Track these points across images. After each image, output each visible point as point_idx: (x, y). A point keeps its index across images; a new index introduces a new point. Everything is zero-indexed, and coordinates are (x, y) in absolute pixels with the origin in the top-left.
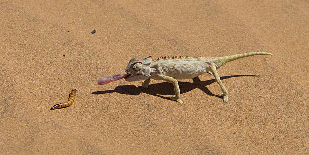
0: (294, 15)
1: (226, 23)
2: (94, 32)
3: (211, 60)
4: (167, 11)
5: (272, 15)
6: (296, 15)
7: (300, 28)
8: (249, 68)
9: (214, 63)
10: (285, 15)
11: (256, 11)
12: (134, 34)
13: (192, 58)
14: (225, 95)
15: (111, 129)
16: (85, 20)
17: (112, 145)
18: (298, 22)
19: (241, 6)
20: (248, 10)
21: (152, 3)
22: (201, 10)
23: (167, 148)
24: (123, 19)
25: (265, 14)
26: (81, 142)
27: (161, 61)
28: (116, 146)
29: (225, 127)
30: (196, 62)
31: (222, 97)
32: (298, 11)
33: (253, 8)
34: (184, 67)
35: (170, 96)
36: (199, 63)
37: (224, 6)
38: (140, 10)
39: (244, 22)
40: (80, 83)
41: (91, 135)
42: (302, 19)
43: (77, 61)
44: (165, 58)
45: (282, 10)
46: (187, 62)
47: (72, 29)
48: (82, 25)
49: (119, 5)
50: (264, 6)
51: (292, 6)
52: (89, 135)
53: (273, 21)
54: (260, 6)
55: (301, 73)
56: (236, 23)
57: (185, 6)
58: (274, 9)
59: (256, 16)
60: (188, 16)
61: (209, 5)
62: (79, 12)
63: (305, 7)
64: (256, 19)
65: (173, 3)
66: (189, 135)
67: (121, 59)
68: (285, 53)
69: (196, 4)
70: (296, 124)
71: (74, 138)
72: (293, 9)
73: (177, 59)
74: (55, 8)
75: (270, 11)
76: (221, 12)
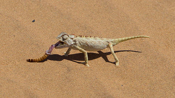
0: (160, 11)
1: (117, 15)
2: (34, 21)
3: (110, 40)
4: (80, 8)
5: (146, 10)
6: (162, 10)
7: (164, 19)
8: (132, 44)
9: (112, 42)
10: (155, 11)
11: (136, 8)
12: (59, 22)
13: (98, 38)
14: (117, 62)
15: (44, 83)
16: (28, 14)
17: (45, 93)
18: (163, 15)
19: (127, 5)
20: (131, 7)
21: (70, 3)
22: (101, 8)
23: (80, 94)
24: (52, 13)
25: (142, 10)
26: (26, 91)
27: (78, 38)
28: (48, 93)
29: (116, 81)
30: (101, 40)
31: (115, 63)
32: (163, 8)
33: (134, 6)
34: (92, 43)
35: (82, 62)
36: (102, 41)
37: (116, 5)
38: (63, 7)
39: (129, 15)
40: (25, 53)
41: (32, 86)
42: (165, 13)
43: (23, 39)
44: (81, 36)
45: (153, 7)
46: (95, 40)
47: (20, 19)
48: (26, 17)
49: (49, 4)
50: (142, 5)
51: (159, 5)
52: (30, 86)
53: (147, 14)
54: (139, 5)
55: (165, 47)
56: (124, 16)
57: (91, 5)
58: (147, 7)
59: (136, 11)
60: (93, 11)
61: (106, 4)
62: (24, 9)
63: (167, 6)
64: (136, 13)
65: (84, 3)
66: (94, 86)
67: (51, 38)
68: (155, 35)
69: (98, 3)
70: (162, 80)
71: (21, 88)
72: (159, 7)
73: (89, 38)
74: (9, 6)
75: (145, 8)
76: (114, 9)
